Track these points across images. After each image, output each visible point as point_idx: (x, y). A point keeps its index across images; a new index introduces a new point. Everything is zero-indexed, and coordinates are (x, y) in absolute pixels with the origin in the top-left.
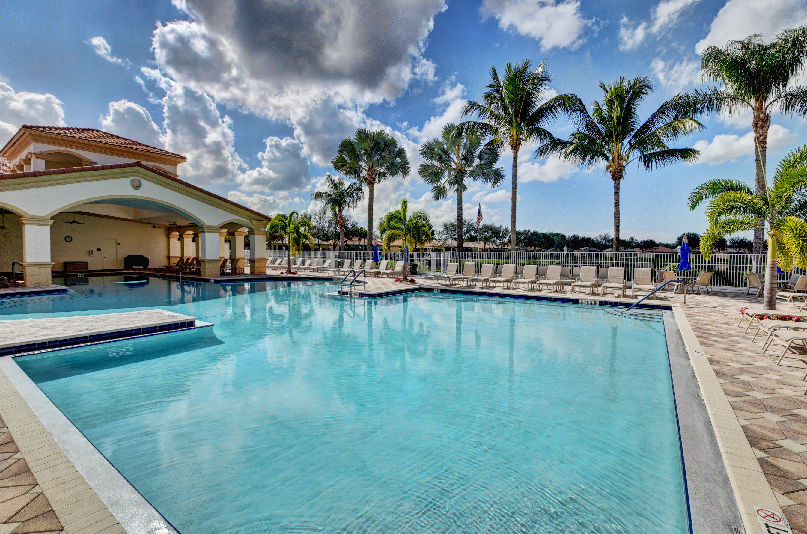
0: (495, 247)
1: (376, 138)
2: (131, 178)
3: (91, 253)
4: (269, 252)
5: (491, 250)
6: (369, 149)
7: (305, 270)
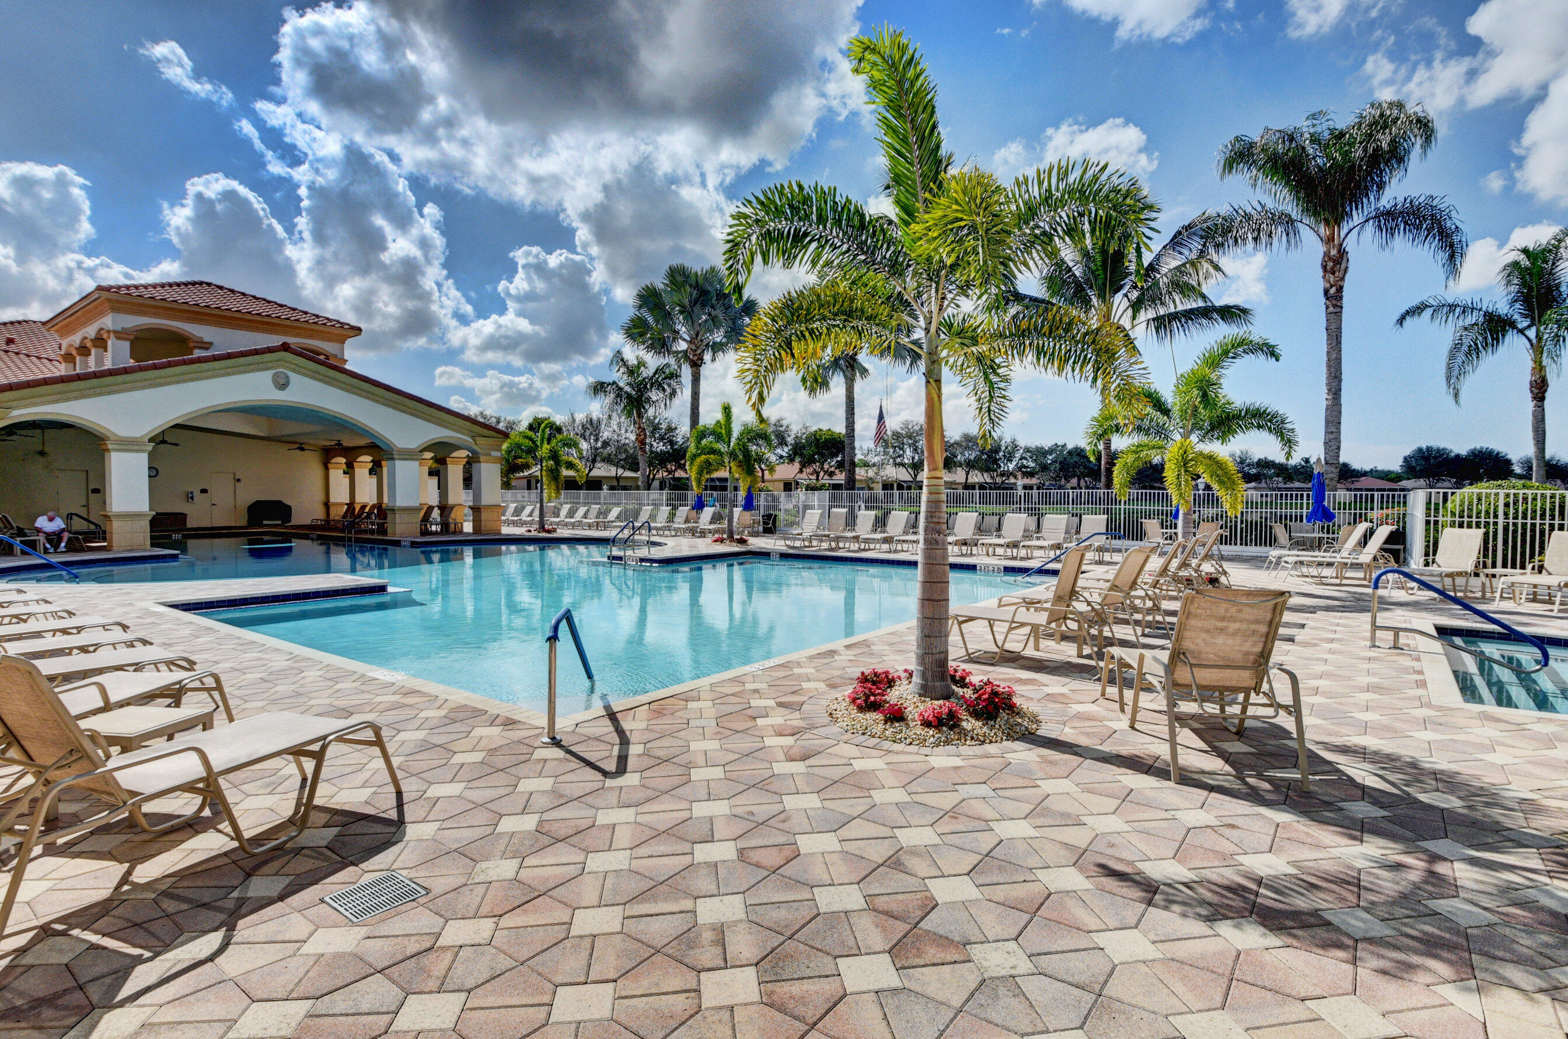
0: (989, 480)
1: (700, 282)
2: (272, 372)
3: (190, 497)
4: (509, 494)
5: (982, 487)
6: (686, 302)
7: (573, 526)
